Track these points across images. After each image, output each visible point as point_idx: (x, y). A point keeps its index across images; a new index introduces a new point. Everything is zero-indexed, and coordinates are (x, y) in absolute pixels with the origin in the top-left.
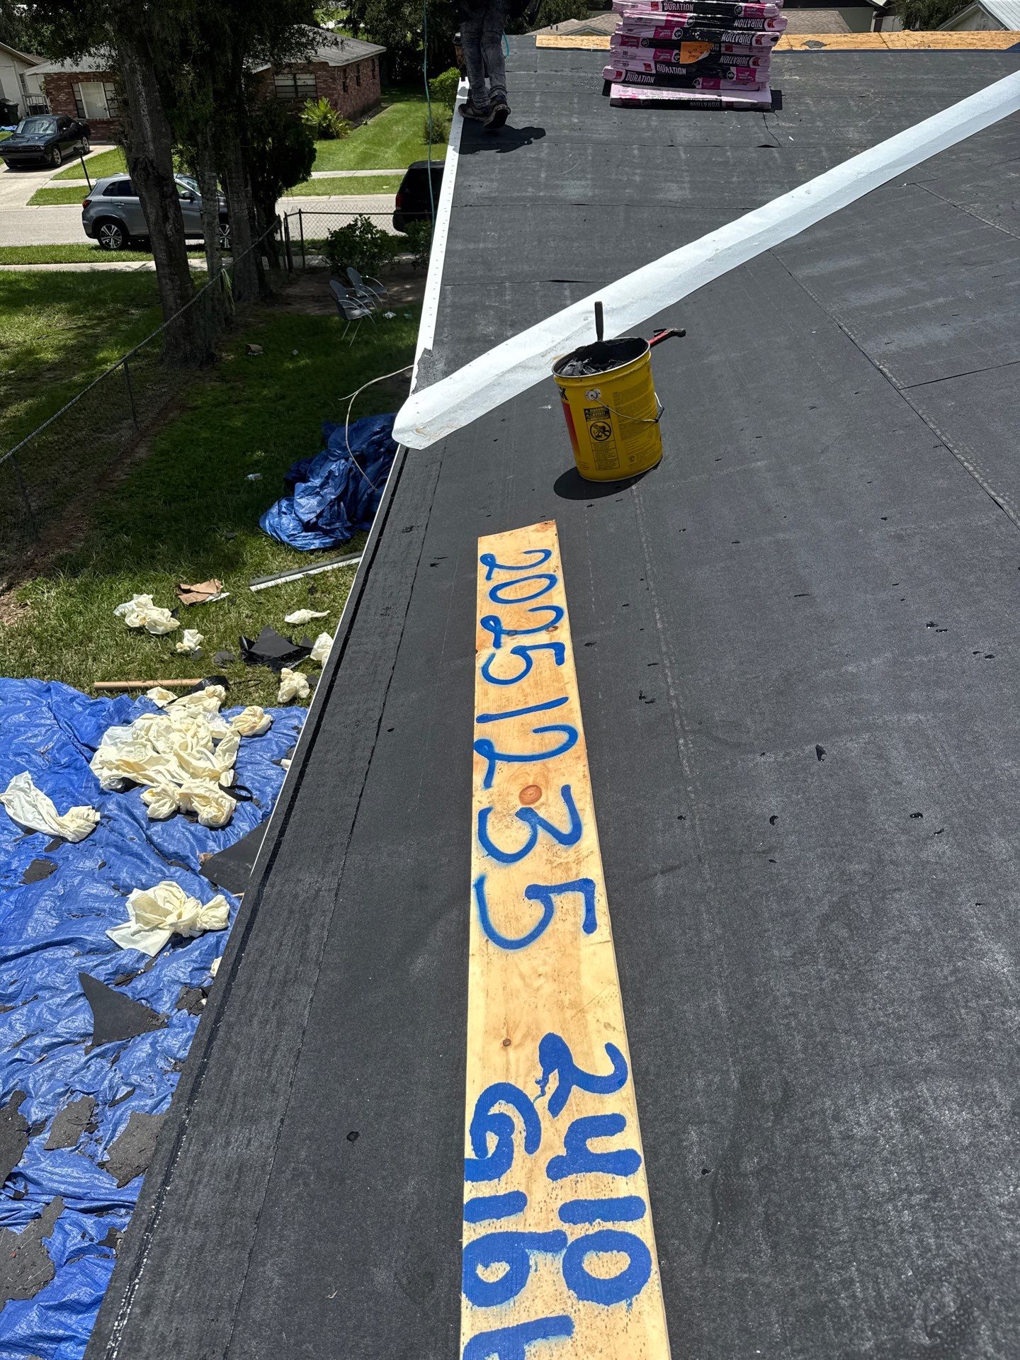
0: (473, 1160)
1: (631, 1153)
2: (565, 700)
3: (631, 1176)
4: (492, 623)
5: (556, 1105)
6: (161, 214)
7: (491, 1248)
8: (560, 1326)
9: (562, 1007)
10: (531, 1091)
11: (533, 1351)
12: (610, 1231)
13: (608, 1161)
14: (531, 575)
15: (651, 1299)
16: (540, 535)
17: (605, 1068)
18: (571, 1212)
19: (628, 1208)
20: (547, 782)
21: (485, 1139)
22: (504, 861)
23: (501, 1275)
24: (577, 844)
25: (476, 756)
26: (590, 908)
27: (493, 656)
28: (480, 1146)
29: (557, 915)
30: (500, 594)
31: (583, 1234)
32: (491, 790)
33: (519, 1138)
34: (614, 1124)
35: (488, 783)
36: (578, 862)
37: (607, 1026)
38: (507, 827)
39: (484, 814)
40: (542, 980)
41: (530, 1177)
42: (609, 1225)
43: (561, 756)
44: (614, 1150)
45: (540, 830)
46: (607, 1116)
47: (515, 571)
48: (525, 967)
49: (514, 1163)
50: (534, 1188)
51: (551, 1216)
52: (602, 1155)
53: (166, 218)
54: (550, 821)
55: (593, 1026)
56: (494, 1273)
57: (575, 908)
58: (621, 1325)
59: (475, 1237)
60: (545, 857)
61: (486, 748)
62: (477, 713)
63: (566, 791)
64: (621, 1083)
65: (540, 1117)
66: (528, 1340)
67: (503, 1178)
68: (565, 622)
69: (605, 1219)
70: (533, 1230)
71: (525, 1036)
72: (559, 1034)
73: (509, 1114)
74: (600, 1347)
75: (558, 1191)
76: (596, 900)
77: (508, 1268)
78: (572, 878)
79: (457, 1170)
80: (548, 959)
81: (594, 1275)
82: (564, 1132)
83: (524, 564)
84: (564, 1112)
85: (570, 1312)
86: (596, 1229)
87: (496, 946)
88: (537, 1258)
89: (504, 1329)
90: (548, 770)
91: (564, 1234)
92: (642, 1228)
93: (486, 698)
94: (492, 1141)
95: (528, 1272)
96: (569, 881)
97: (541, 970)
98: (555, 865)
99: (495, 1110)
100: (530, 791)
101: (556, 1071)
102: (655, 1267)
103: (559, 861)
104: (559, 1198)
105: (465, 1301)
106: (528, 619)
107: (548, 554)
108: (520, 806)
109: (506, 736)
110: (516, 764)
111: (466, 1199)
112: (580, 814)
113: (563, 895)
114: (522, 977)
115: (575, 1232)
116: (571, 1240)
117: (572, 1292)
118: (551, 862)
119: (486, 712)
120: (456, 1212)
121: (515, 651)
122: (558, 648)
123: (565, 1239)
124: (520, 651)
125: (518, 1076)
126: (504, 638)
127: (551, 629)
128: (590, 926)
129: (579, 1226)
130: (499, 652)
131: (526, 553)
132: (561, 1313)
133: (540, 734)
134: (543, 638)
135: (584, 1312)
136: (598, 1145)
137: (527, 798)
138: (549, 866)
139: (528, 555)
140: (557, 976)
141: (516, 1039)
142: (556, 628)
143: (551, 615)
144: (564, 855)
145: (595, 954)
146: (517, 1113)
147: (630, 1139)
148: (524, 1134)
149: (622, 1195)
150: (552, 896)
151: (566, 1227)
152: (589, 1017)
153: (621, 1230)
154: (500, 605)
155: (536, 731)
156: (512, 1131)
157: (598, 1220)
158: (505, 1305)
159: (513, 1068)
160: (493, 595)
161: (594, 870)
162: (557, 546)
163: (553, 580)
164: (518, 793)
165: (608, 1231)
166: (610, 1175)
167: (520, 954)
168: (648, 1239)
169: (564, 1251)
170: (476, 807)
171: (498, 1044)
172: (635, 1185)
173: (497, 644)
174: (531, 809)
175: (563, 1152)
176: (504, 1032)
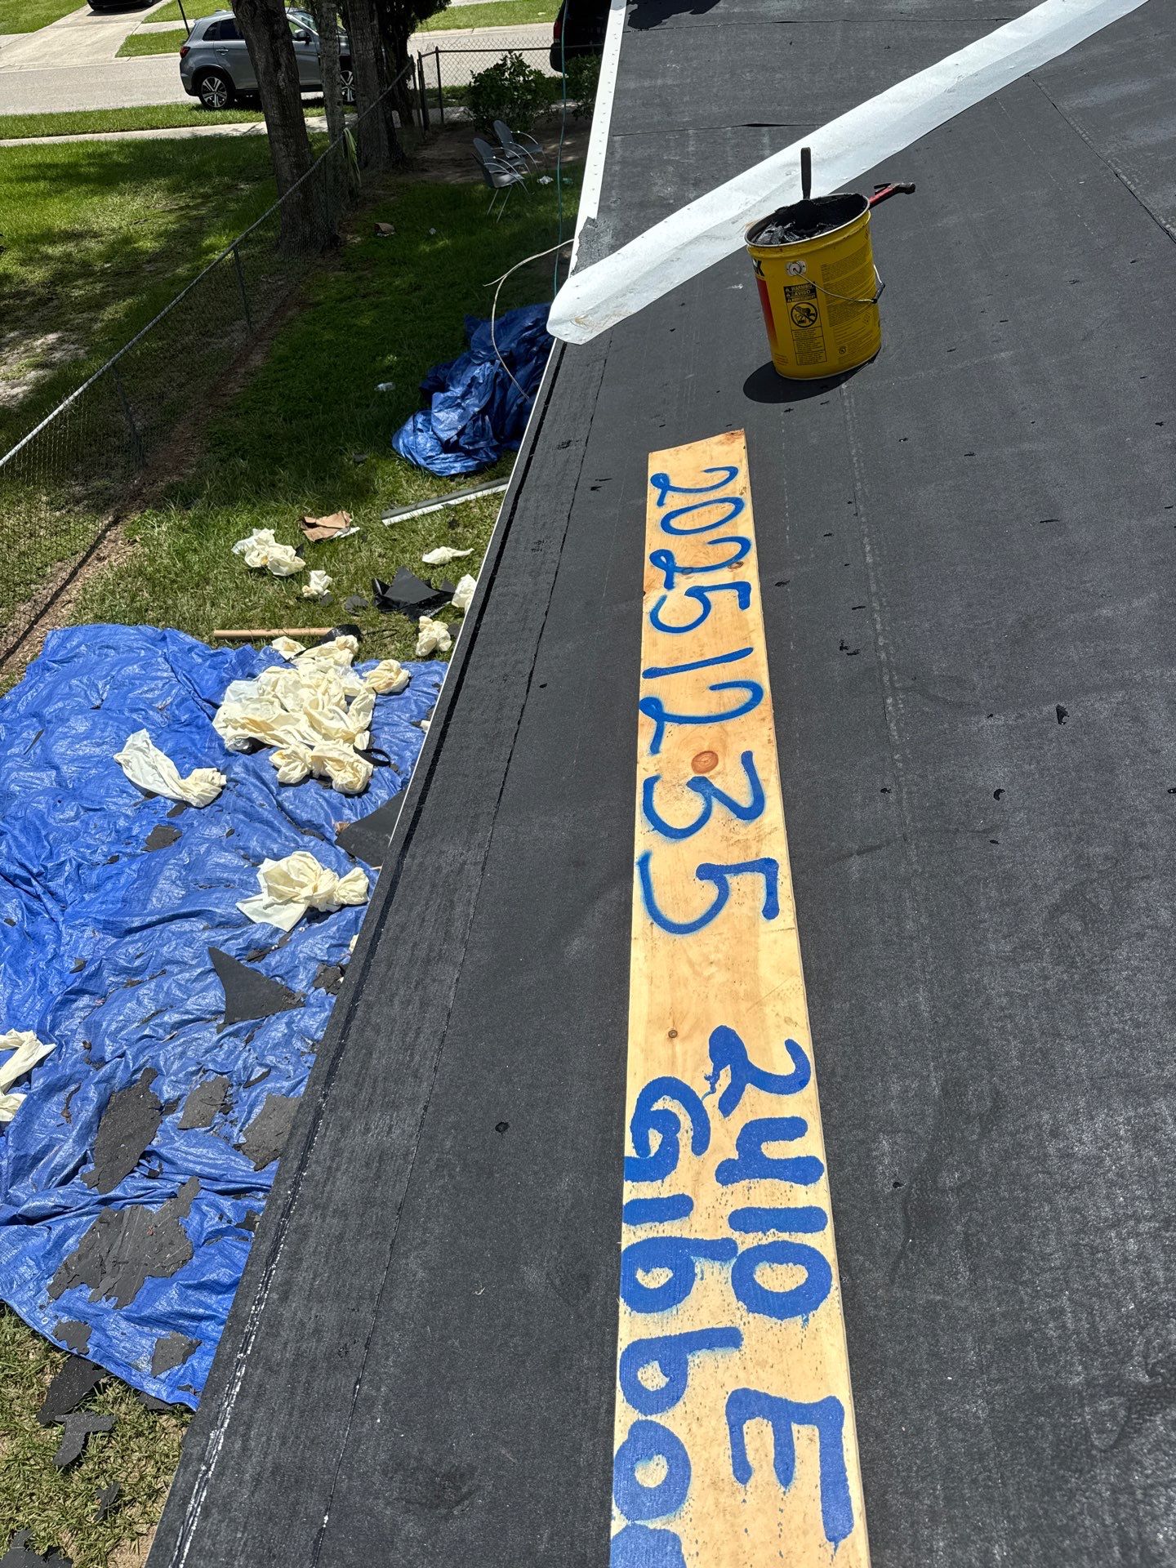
0: (634, 1159)
1: (813, 1160)
2: (749, 651)
3: (811, 1186)
4: (664, 559)
5: (728, 1104)
6: (271, 60)
7: (652, 1253)
8: (728, 1338)
9: (735, 997)
10: (700, 1087)
11: (697, 1361)
12: (787, 1242)
13: (785, 1167)
14: (712, 498)
15: (830, 1314)
16: (725, 448)
17: (784, 1066)
18: (743, 1219)
19: (808, 1219)
20: (725, 747)
21: (647, 1137)
22: (672, 837)
23: (663, 1280)
24: (758, 819)
25: (642, 717)
26: (772, 891)
27: (664, 599)
28: (641, 1144)
29: (733, 897)
30: (674, 523)
31: (755, 1244)
32: (658, 756)
33: (685, 1138)
34: (794, 1128)
35: (655, 748)
36: (759, 839)
37: (788, 1020)
38: (676, 798)
39: (649, 784)
40: (713, 969)
41: (697, 1179)
42: (785, 1236)
43: (742, 717)
44: (793, 1156)
45: (715, 802)
46: (786, 1119)
47: (692, 495)
48: (694, 953)
49: (679, 1164)
50: (701, 1191)
51: (720, 1222)
52: (779, 1161)
53: (278, 65)
54: (727, 793)
55: (771, 1020)
56: (656, 1278)
57: (753, 891)
58: (796, 1341)
59: (635, 1240)
60: (720, 833)
61: (653, 707)
62: (644, 667)
63: (747, 759)
64: (803, 1083)
65: (710, 1116)
66: (691, 1351)
67: (667, 1179)
68: (752, 557)
69: (781, 1229)
70: (700, 1236)
71: (694, 1028)
72: (733, 1028)
73: (674, 1110)
74: (771, 1361)
75: (728, 1197)
76: (779, 882)
77: (671, 1275)
78: (752, 858)
79: (617, 1169)
80: (721, 945)
81: (767, 1288)
82: (737, 1133)
83: (705, 486)
84: (736, 1112)
85: (738, 1323)
86: (771, 1240)
87: (662, 930)
88: (702, 1265)
89: (666, 1337)
90: (727, 733)
91: (734, 1243)
92: (823, 1242)
93: (654, 649)
94: (655, 1139)
95: (693, 1280)
96: (748, 860)
97: (712, 957)
98: (731, 842)
99: (658, 1106)
100: (704, 758)
101: (728, 1067)
102: (835, 1283)
103: (736, 838)
104: (729, 1204)
105: (623, 1306)
106: (707, 553)
107: (733, 472)
108: (692, 775)
109: (677, 695)
110: (689, 727)
111: (625, 1201)
112: (764, 785)
113: (740, 876)
114: (691, 964)
115: (746, 1241)
116: (741, 1249)
117: (741, 1303)
118: (727, 839)
119: (654, 665)
120: (615, 1213)
121: (690, 593)
122: (743, 589)
123: (735, 1248)
124: (697, 593)
125: (684, 1071)
126: (678, 578)
127: (735, 565)
128: (771, 911)
129: (751, 1235)
130: (670, 594)
131: (707, 471)
132: (729, 1324)
133: (717, 692)
134: (725, 576)
135: (755, 1327)
136: (774, 1150)
137: (700, 766)
138: (725, 843)
139: (709, 474)
140: (731, 965)
141: (683, 1030)
142: (741, 564)
143: (736, 548)
144: (743, 831)
145: (775, 942)
146: (683, 1110)
147: (812, 1145)
148: (691, 1133)
149: (800, 1206)
150: (727, 876)
151: (736, 1236)
152: (768, 1010)
153: (798, 1242)
154: (674, 536)
155: (713, 688)
156: (678, 1129)
157: (772, 1230)
158: (666, 1313)
159: (680, 1061)
160: (665, 524)
161: (777, 849)
162: (745, 462)
163: (738, 504)
164: (690, 760)
165: (783, 1242)
166: (788, 1184)
167: (689, 938)
168: (829, 1253)
169: (734, 1261)
170: (641, 777)
171: (664, 1035)
172: (817, 1195)
173: (669, 585)
174: (705, 779)
175: (735, 1155)
176: (670, 1022)
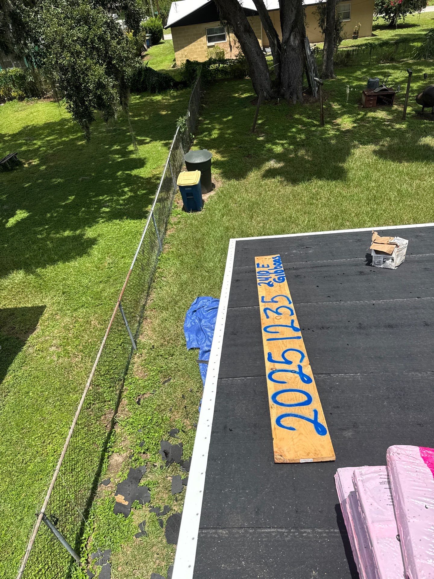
2: (267, 340)
4: (305, 379)
10: (275, 282)
14: (289, 408)
20: (273, 320)
24: (265, 308)
25: (298, 327)
27: (301, 361)
30: (305, 398)
35: (293, 321)
36: (265, 305)
38: (285, 312)
39: (292, 314)
43: (269, 325)
45: (275, 311)
48: (277, 293)
54: (272, 312)
57: (267, 299)
60: (274, 307)
61: (296, 329)
62: (302, 340)
63: (268, 317)
68: (268, 372)
72: (270, 287)
76: (261, 300)
78: (267, 303)
83: (292, 418)
90: (273, 323)
93: (300, 345)
97: (274, 293)
98: (271, 305)
99: (281, 281)
100: (278, 318)
106: (286, 378)
107: (278, 422)
108: (282, 316)
109: (290, 332)
110: (284, 324)
113: (269, 301)
119: (298, 340)
122: (270, 359)
124: (289, 362)
126: (297, 370)
127: (274, 370)
128: (263, 297)
134: (278, 366)
142: (271, 369)
143: (274, 377)
144: (269, 307)
145: (263, 294)
147: (258, 279)
150: (272, 301)
152: (264, 288)
155: (278, 332)
160: (309, 398)
161: (261, 303)
163: (275, 400)
173: (300, 367)
174: (278, 315)
176: (281, 287)
